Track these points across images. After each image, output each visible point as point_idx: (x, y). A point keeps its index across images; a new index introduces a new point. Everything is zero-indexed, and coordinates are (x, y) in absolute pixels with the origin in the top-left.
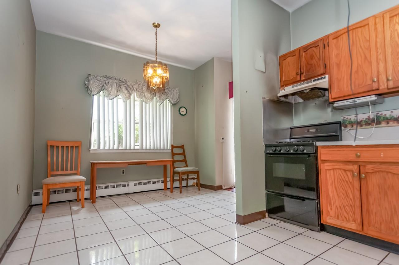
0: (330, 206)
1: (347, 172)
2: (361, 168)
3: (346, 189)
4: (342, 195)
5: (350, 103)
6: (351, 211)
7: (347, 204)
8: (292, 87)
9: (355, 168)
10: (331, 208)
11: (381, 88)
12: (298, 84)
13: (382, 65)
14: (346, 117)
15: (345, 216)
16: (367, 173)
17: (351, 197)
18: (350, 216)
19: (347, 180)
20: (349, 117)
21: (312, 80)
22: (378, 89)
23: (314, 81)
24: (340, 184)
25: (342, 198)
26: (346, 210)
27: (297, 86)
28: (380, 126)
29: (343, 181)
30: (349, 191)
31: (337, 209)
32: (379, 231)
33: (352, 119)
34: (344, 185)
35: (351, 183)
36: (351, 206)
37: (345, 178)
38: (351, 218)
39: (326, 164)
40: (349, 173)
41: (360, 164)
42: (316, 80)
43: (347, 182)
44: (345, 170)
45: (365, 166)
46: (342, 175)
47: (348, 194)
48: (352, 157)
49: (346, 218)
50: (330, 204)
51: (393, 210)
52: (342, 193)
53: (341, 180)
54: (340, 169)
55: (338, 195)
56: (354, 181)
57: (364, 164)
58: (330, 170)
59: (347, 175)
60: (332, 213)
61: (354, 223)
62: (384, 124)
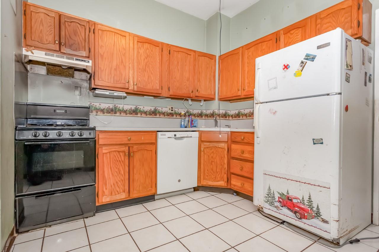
0: (105, 186)
1: (120, 153)
2: (131, 149)
3: (119, 167)
4: (116, 174)
5: (109, 93)
6: (122, 185)
7: (119, 180)
8: (46, 54)
9: (126, 149)
10: (106, 188)
11: (129, 89)
12: (55, 54)
13: (131, 72)
14: (93, 103)
15: (117, 190)
16: (133, 152)
17: (123, 173)
18: (121, 189)
19: (120, 159)
20: (95, 104)
21: (75, 58)
22: (128, 89)
23: (77, 60)
24: (114, 164)
25: (116, 176)
26: (118, 185)
27: (53, 56)
28: (116, 115)
29: (117, 161)
30: (122, 169)
31: (111, 186)
32: (139, 192)
33: (97, 106)
34: (118, 165)
35: (122, 161)
36: (122, 180)
37: (118, 158)
38: (121, 191)
39: (104, 148)
40: (121, 154)
41: (129, 145)
42: (79, 60)
43: (120, 161)
44: (119, 152)
45: (133, 147)
46: (116, 156)
47: (120, 171)
48: (125, 141)
49: (117, 191)
50: (106, 184)
51: (146, 174)
52: (116, 171)
53: (115, 160)
54: (115, 151)
55: (112, 174)
56: (126, 160)
57: (131, 145)
58: (107, 153)
59: (120, 156)
60: (107, 192)
61: (123, 193)
62: (118, 114)
